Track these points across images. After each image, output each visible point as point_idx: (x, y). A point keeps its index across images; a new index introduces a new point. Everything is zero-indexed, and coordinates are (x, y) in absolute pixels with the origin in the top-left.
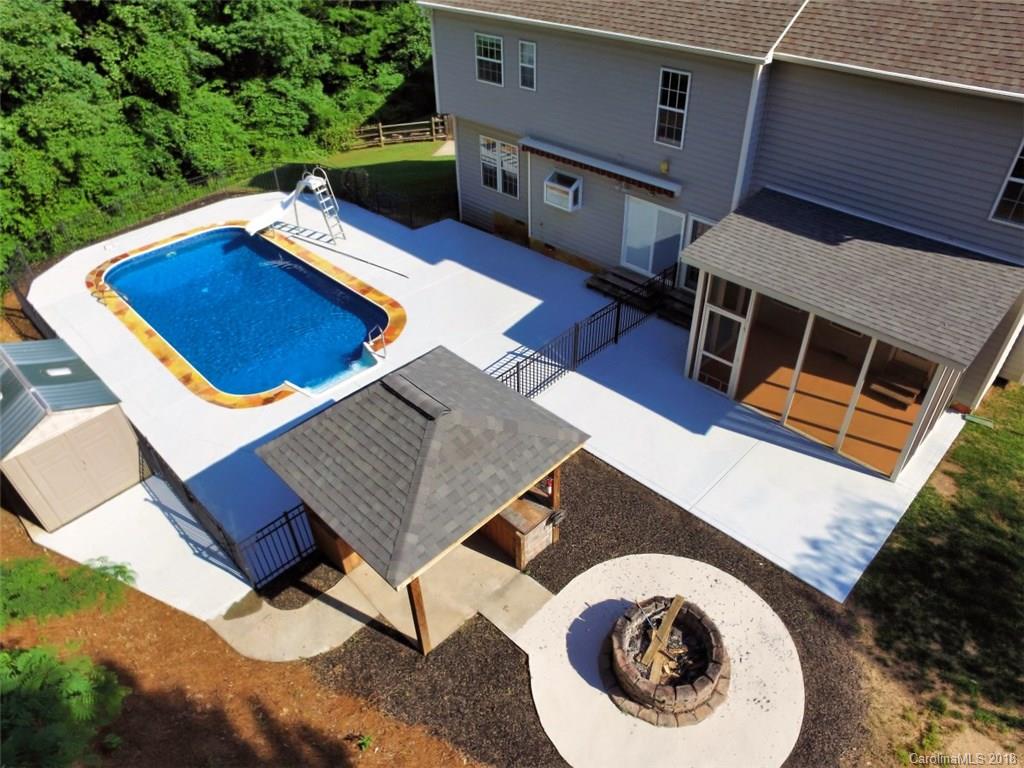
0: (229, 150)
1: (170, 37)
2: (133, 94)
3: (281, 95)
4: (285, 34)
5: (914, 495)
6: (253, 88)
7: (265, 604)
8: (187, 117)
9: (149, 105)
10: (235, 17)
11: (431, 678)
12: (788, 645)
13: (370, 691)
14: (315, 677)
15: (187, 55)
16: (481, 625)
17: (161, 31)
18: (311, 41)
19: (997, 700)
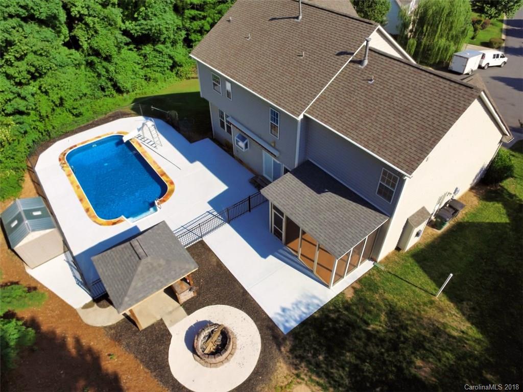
0: (134, 79)
1: (109, 30)
2: (93, 55)
3: (160, 52)
4: (161, 27)
5: (335, 295)
6: (147, 49)
7: (95, 305)
8: (116, 64)
9: (99, 60)
10: (139, 19)
11: (140, 339)
12: (259, 346)
13: (120, 340)
14: (104, 333)
15: (116, 38)
16: (161, 323)
17: (105, 27)
18: (176, 26)
19: (319, 376)
